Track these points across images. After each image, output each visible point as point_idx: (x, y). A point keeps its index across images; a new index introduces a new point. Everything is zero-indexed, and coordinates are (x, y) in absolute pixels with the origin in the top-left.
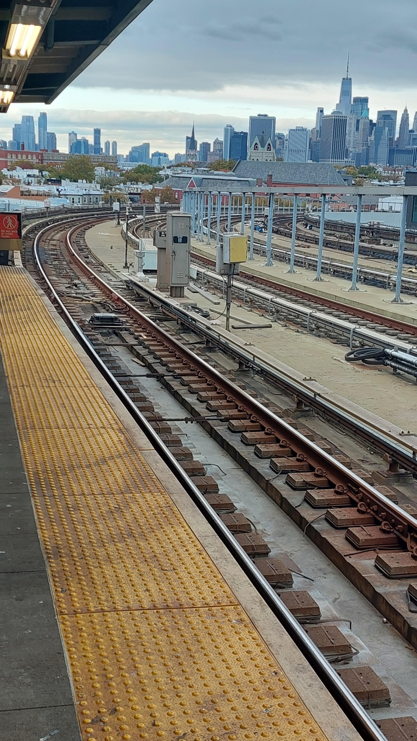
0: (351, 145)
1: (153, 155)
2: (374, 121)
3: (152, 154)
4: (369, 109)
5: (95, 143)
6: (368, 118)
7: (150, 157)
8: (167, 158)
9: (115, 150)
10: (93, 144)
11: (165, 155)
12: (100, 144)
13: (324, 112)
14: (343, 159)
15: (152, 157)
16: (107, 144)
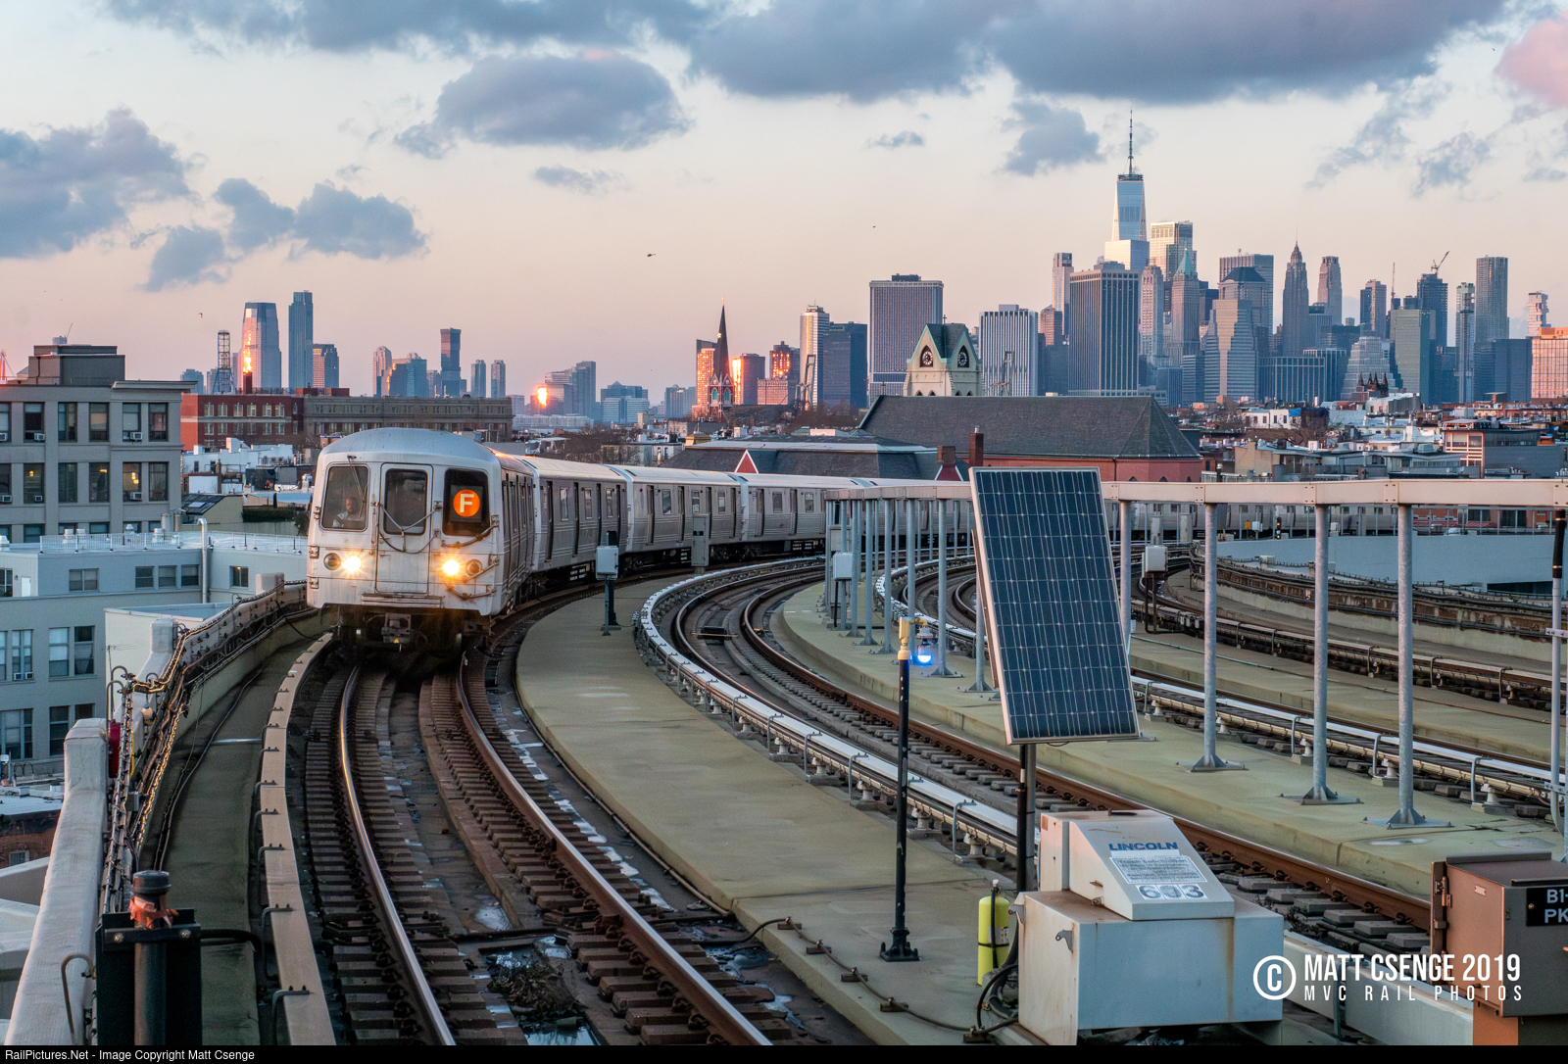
0: (1154, 352)
1: (606, 393)
2: (1213, 285)
3: (603, 391)
4: (1195, 253)
5: (444, 369)
6: (1196, 276)
7: (598, 399)
8: (643, 400)
9: (500, 383)
10: (439, 370)
11: (639, 392)
12: (459, 369)
13: (1074, 263)
14: (1135, 388)
15: (603, 397)
16: (480, 368)
